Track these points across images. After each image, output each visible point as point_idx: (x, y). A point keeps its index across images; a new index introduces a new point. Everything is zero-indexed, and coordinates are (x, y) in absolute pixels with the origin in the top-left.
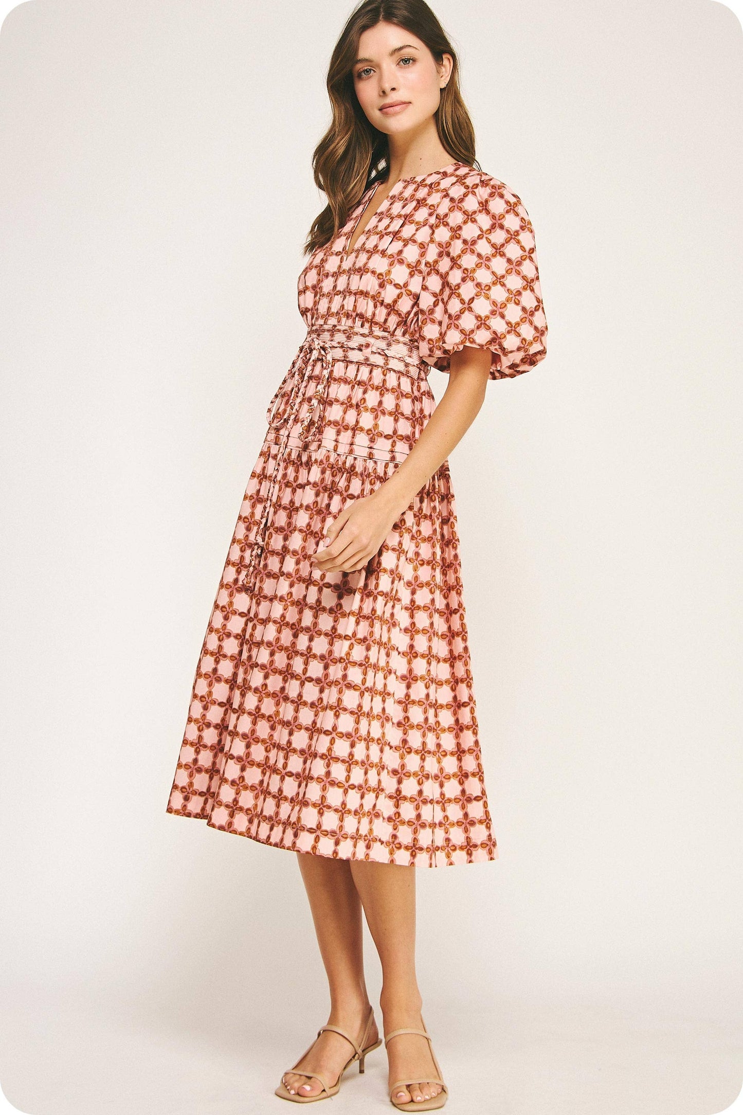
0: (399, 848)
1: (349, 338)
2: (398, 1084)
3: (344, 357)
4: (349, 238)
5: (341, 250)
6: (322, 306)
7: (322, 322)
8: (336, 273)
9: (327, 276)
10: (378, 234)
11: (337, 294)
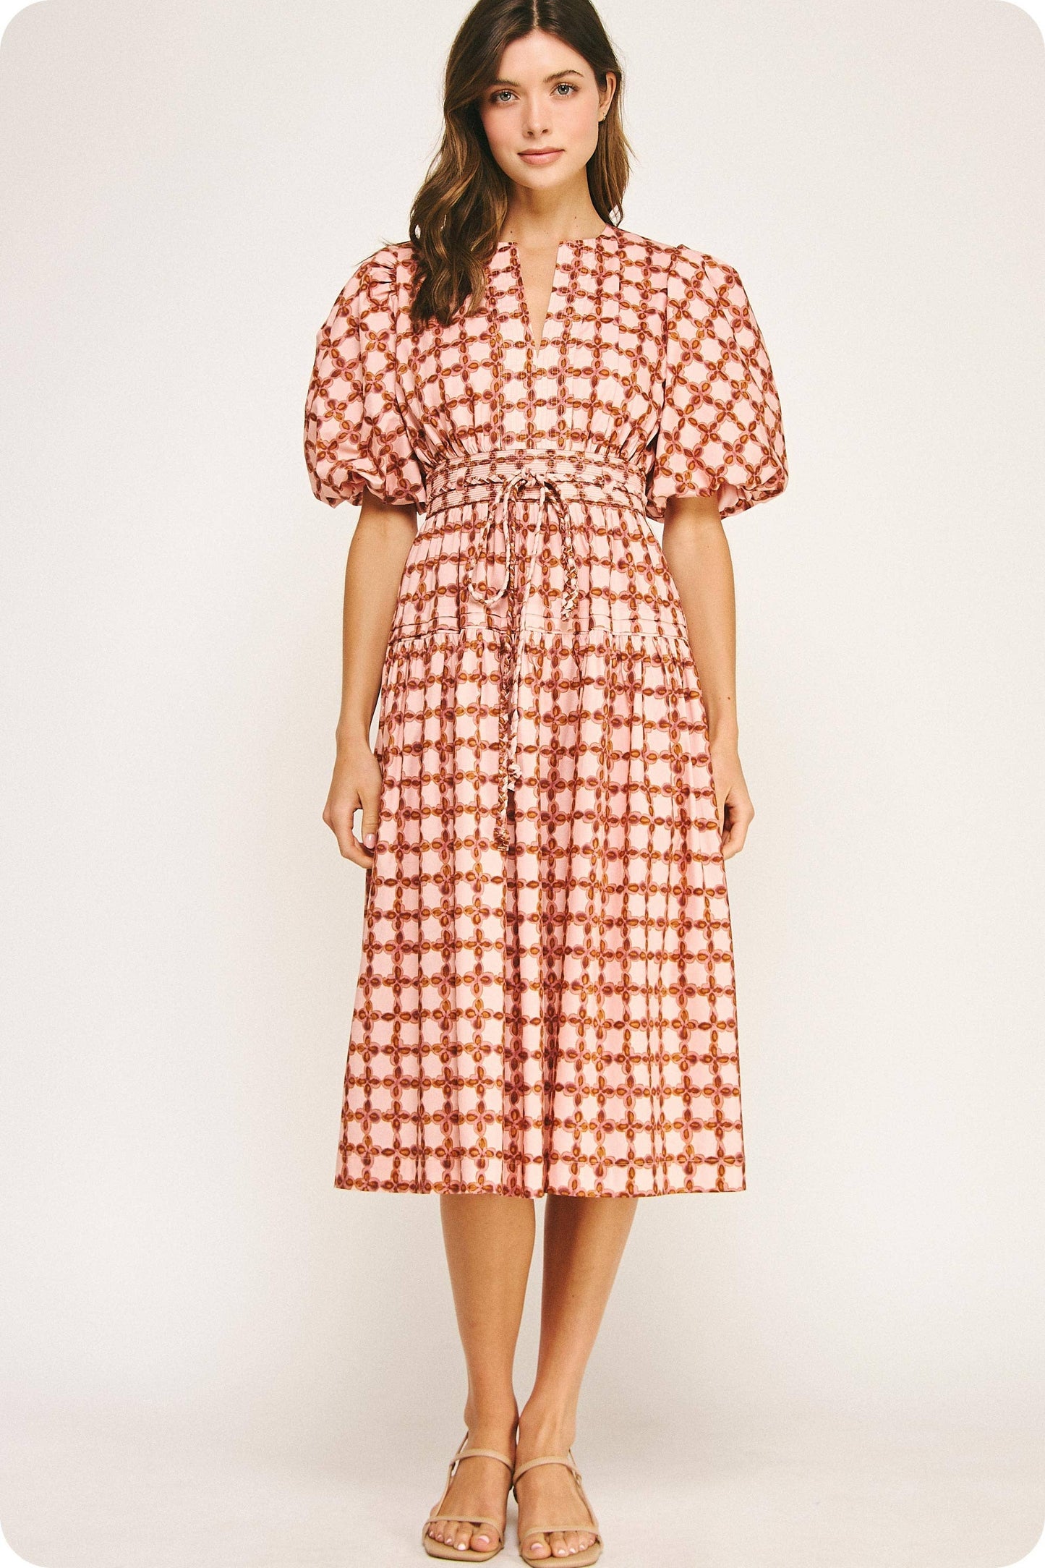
1: (579, 467)
2: (533, 1531)
3: (581, 495)
4: (528, 322)
5: (522, 339)
6: (515, 422)
7: (522, 445)
8: (524, 374)
9: (509, 377)
10: (589, 320)
11: (540, 405)
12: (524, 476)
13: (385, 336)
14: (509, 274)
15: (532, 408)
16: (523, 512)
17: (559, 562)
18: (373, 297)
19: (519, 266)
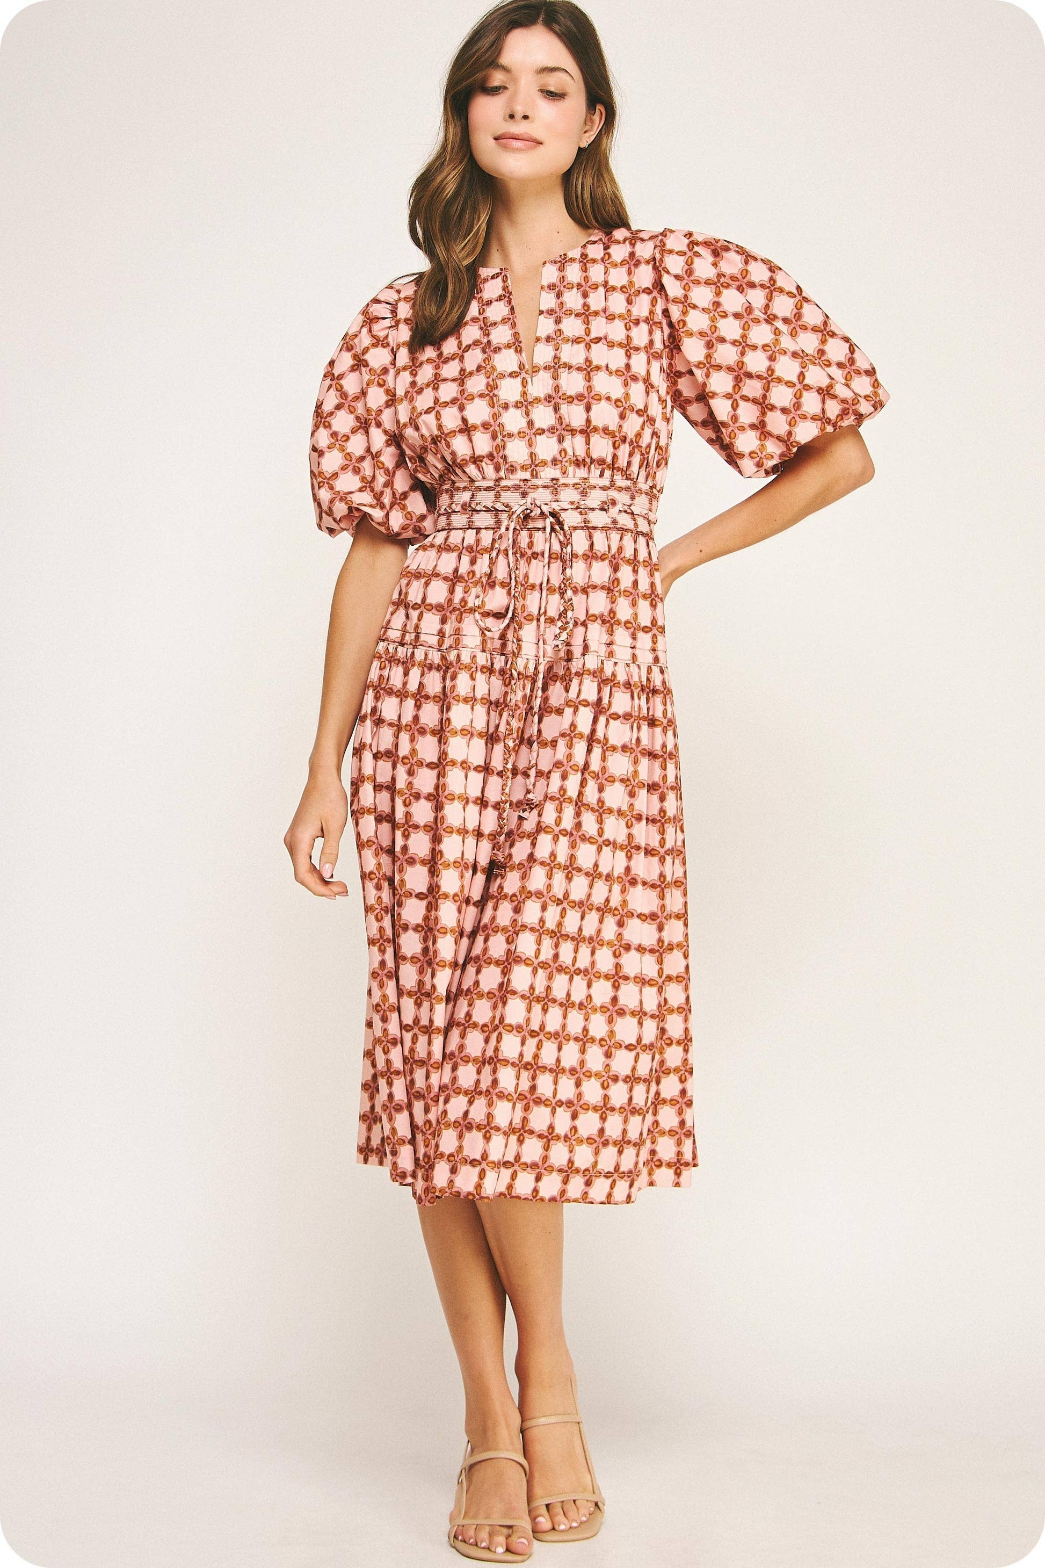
0: (659, 1166)
1: (584, 494)
2: (536, 1503)
3: (585, 522)
4: (521, 351)
5: (517, 369)
6: (517, 451)
7: (527, 475)
8: (521, 402)
9: (506, 406)
10: (578, 343)
11: (540, 434)
12: (529, 506)
13: (385, 371)
14: (502, 302)
15: (533, 437)
16: (527, 540)
17: (557, 590)
18: (374, 333)
19: (511, 294)
